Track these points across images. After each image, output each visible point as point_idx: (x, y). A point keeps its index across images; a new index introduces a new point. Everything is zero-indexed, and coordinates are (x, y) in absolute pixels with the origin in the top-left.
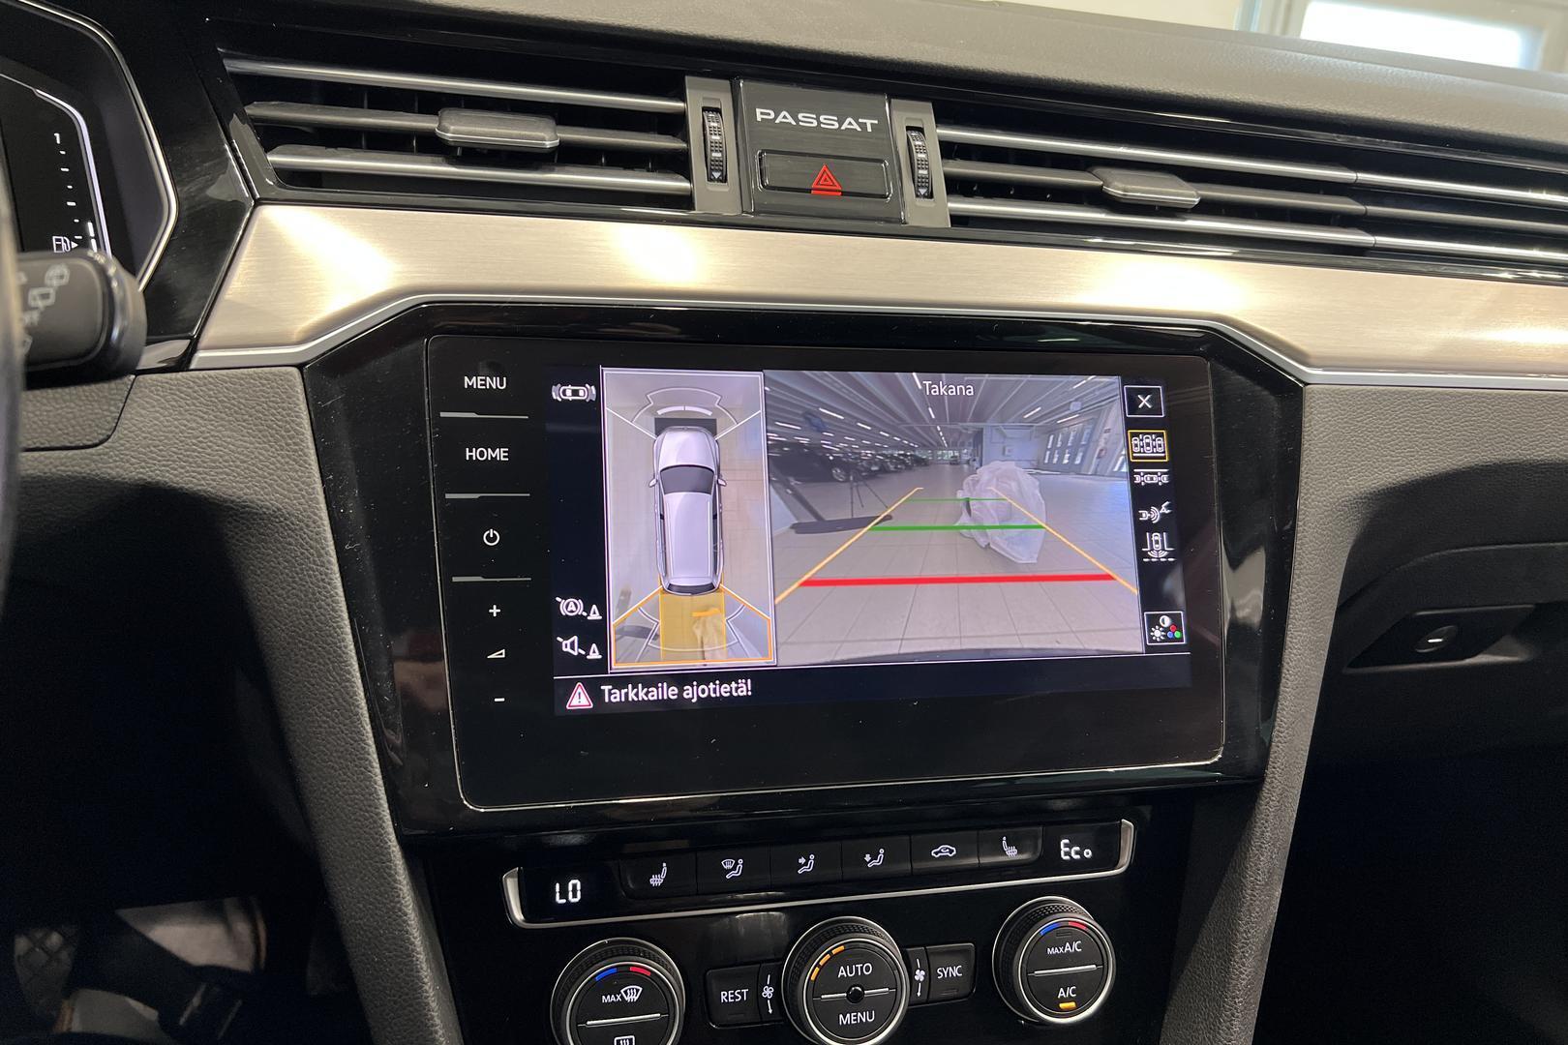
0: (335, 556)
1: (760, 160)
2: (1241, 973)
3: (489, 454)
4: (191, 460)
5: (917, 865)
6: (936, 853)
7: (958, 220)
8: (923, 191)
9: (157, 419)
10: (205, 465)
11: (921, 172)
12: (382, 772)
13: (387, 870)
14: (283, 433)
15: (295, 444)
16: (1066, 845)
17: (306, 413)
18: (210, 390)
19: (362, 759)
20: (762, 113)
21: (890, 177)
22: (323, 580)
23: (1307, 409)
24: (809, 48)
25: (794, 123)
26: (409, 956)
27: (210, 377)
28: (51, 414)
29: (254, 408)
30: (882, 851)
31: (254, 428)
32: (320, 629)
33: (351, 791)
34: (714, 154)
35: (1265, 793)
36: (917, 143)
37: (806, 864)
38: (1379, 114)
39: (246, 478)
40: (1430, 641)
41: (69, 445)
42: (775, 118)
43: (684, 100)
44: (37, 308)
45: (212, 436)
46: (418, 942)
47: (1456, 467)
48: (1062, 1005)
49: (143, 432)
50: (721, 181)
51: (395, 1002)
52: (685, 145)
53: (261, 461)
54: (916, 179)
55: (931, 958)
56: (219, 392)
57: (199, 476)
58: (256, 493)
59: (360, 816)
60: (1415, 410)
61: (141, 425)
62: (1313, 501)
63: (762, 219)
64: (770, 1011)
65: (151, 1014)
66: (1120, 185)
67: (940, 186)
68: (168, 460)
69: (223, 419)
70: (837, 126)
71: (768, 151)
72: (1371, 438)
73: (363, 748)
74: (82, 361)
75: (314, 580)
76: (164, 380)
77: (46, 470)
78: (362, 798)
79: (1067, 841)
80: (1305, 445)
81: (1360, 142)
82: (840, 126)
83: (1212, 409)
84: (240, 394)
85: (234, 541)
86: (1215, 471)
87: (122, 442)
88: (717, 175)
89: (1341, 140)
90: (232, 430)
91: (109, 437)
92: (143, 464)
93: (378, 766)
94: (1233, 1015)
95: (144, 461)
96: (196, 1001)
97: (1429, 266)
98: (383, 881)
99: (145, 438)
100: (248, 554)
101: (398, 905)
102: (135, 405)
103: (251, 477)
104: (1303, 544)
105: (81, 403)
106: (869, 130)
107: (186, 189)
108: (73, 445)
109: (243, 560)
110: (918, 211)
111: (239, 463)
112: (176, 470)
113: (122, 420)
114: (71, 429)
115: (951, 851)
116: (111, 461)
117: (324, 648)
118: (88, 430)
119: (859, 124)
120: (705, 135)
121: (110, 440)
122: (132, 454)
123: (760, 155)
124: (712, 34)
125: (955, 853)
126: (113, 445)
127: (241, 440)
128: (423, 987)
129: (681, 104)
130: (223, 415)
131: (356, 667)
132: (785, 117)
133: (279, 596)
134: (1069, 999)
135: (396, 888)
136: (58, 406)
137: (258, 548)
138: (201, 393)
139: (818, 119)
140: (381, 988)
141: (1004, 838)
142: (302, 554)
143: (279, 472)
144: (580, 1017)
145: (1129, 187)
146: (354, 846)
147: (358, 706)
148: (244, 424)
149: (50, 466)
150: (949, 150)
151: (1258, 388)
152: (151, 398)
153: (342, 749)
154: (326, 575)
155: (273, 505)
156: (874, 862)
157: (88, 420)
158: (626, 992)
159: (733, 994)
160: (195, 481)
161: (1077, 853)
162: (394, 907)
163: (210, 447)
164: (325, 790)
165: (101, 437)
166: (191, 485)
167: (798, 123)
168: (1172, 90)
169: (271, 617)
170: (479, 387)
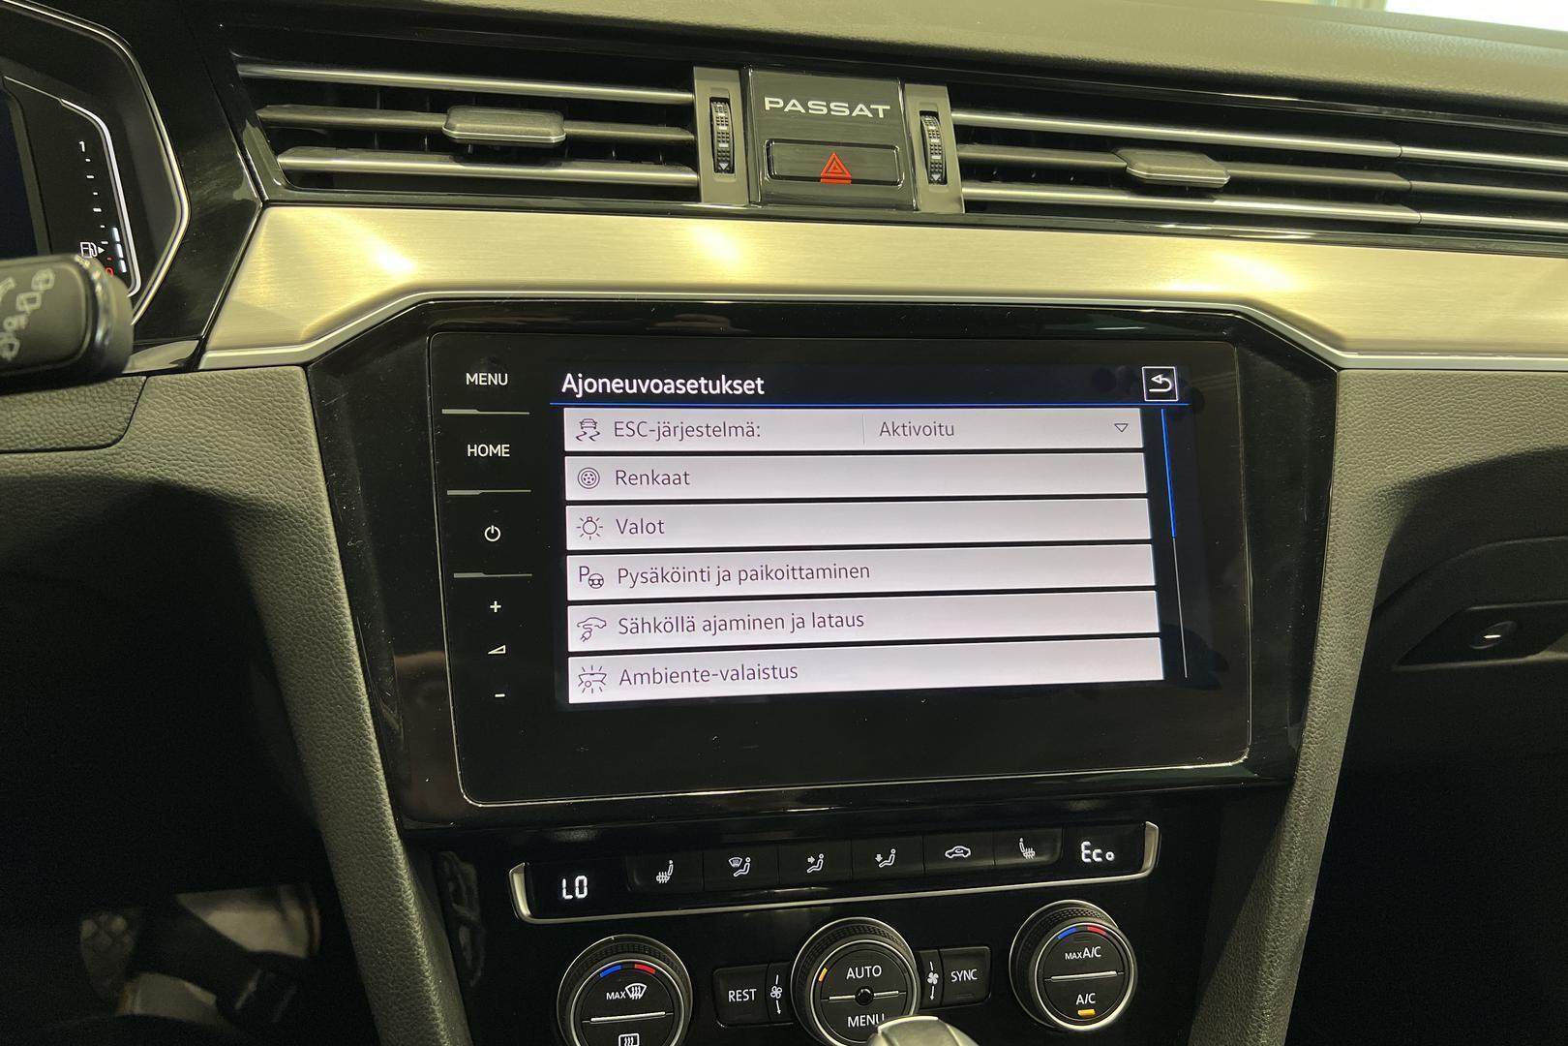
0: (338, 553)
1: (768, 150)
2: (1269, 983)
3: (491, 450)
4: (199, 459)
5: (931, 866)
6: (950, 854)
7: (973, 205)
8: (936, 177)
9: (167, 419)
10: (212, 464)
11: (934, 157)
12: (383, 766)
13: (389, 864)
14: (287, 431)
15: (299, 442)
16: (1087, 848)
17: (310, 411)
18: (217, 390)
19: (362, 754)
20: (771, 102)
21: (902, 165)
22: (326, 577)
23: (1341, 395)
24: (819, 34)
25: (803, 111)
26: (410, 950)
27: (218, 377)
28: (67, 415)
29: (259, 407)
30: (893, 851)
31: (259, 427)
32: (323, 626)
33: (353, 785)
34: (722, 145)
35: (1295, 797)
36: (931, 128)
37: (815, 863)
38: (1425, 84)
39: (252, 476)
40: (1487, 637)
41: (82, 444)
42: (785, 106)
43: (691, 90)
44: (23, 312)
45: (220, 435)
46: (419, 936)
47: (1505, 454)
48: (1080, 1012)
49: (154, 432)
50: (729, 172)
51: (398, 995)
52: (692, 137)
53: (265, 459)
54: (929, 164)
55: (944, 961)
56: (226, 392)
57: (207, 475)
58: (261, 492)
59: (364, 810)
60: (1459, 395)
61: (151, 425)
62: (1347, 491)
63: (771, 209)
64: (779, 1012)
65: (208, 998)
66: (1144, 166)
67: (954, 172)
68: (177, 460)
69: (230, 418)
70: (847, 112)
71: (776, 141)
72: (1411, 425)
73: (365, 744)
74: (68, 363)
75: (317, 576)
76: (174, 381)
77: (63, 470)
78: (364, 792)
79: (1088, 843)
80: (1339, 433)
81: (1404, 114)
82: (851, 113)
83: (1239, 397)
84: (247, 394)
85: (241, 539)
86: (1242, 461)
87: (134, 442)
88: (724, 166)
89: (1386, 113)
90: (239, 430)
91: (122, 437)
92: (154, 463)
93: (379, 761)
94: (1260, 1027)
95: (155, 460)
96: (252, 986)
97: (1479, 242)
98: (384, 875)
99: (155, 438)
100: (255, 551)
101: (400, 899)
102: (146, 405)
103: (257, 475)
104: (1335, 536)
105: (95, 404)
106: (881, 116)
107: (197, 193)
108: (87, 445)
109: (250, 557)
110: (930, 197)
111: (244, 462)
112: (184, 469)
113: (134, 421)
114: (86, 430)
115: (965, 852)
116: (123, 460)
117: (327, 644)
118: (101, 431)
119: (870, 110)
120: (712, 126)
121: (122, 440)
122: (144, 453)
123: (768, 145)
124: (719, 24)
125: (969, 854)
126: (126, 445)
127: (247, 439)
128: (423, 981)
129: (688, 96)
130: (230, 415)
131: (358, 663)
132: (794, 105)
133: (284, 592)
134: (1088, 1006)
135: (397, 882)
136: (73, 408)
137: (263, 545)
138: (209, 394)
139: (828, 106)
140: (385, 981)
141: (1021, 840)
142: (306, 550)
143: (284, 470)
144: (584, 1014)
145: (1154, 167)
146: (356, 840)
147: (359, 702)
148: (250, 423)
149: (67, 466)
150: (965, 134)
151: (1288, 374)
152: (160, 397)
153: (345, 744)
154: (329, 571)
155: (278, 503)
156: (885, 862)
157: (101, 420)
158: (630, 989)
159: (741, 993)
160: (203, 480)
161: (1098, 855)
162: (395, 901)
163: (217, 446)
164: (329, 784)
165: (114, 437)
166: (199, 484)
167: (807, 111)
168: (1200, 65)
169: (277, 613)
170: (481, 383)
